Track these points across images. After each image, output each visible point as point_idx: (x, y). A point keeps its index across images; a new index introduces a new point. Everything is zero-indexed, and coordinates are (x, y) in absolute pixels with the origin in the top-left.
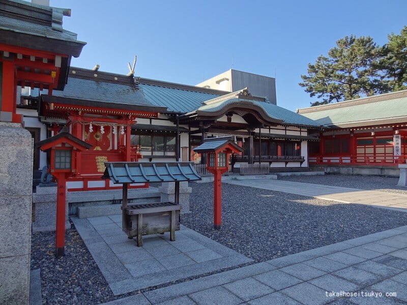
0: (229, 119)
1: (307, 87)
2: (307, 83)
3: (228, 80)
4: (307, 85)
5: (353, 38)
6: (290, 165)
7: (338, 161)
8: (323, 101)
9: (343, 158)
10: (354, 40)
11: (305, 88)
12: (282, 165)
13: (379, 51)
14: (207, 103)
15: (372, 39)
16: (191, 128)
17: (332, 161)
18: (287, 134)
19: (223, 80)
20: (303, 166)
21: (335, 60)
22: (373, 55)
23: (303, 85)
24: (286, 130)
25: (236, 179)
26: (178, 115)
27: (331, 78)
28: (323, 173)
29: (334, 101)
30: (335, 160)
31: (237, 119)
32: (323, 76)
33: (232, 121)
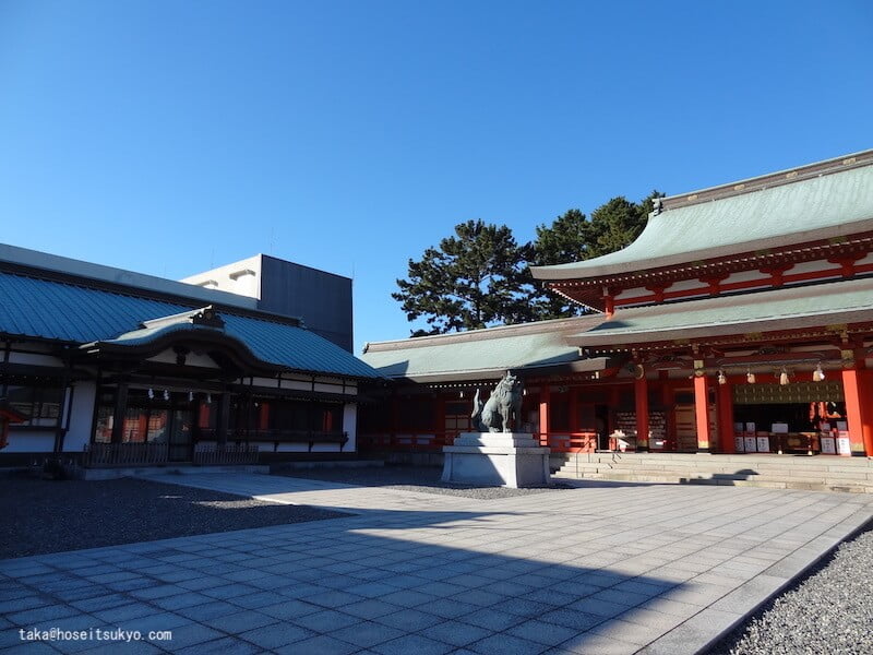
0: (181, 360)
1: (406, 302)
2: (406, 294)
3: (253, 273)
4: (406, 298)
5: (482, 224)
6: (317, 448)
7: (409, 442)
8: (432, 329)
9: (419, 436)
11: (403, 303)
12: (303, 448)
14: (149, 327)
15: (509, 231)
16: (103, 373)
19: (243, 273)
20: (344, 449)
23: (399, 298)
24: (313, 382)
25: (177, 473)
28: (382, 463)
29: (453, 331)
33: (187, 363)
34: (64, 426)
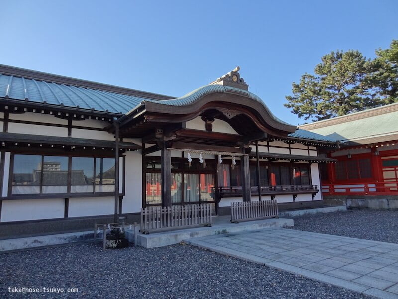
0: (209, 127)
1: (293, 108)
2: (292, 103)
4: (293, 106)
5: (340, 53)
6: (300, 198)
7: (363, 190)
10: (341, 55)
11: (291, 109)
12: (288, 199)
13: (371, 64)
15: (360, 54)
16: (146, 144)
17: (352, 190)
18: (292, 154)
20: (315, 199)
21: (321, 77)
22: (364, 69)
23: (289, 106)
24: (289, 148)
26: (116, 118)
27: (319, 97)
28: (343, 208)
30: (358, 188)
31: (221, 127)
32: (312, 94)
33: (214, 130)
34: (121, 192)
